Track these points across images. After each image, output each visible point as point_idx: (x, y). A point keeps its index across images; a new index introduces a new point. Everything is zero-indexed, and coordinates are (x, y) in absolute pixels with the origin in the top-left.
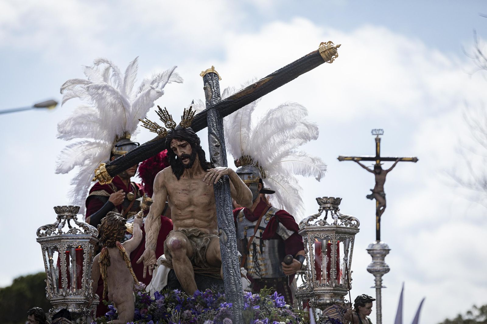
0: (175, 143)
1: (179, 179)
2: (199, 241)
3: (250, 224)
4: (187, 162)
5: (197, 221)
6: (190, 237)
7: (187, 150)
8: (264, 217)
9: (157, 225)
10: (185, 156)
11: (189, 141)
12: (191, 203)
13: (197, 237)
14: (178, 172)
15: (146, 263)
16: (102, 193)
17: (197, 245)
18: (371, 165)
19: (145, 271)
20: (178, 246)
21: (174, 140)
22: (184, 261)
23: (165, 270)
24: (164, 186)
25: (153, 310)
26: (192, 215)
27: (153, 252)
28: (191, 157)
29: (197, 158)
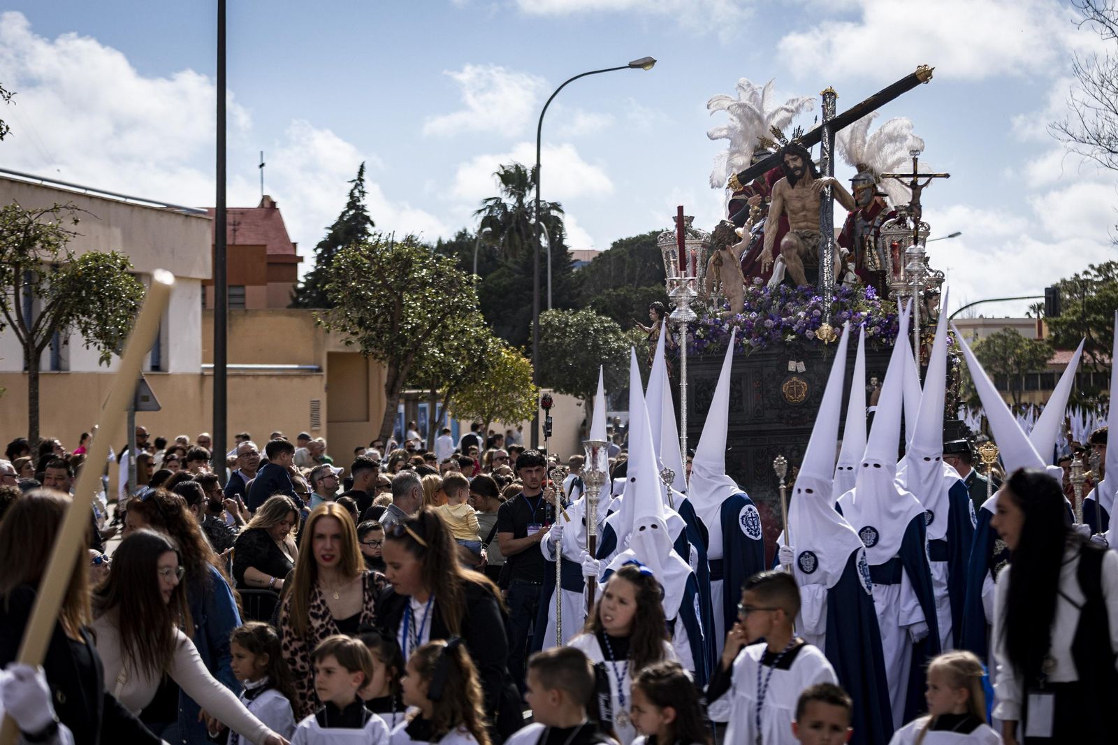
0: (788, 157)
1: (793, 187)
2: (810, 241)
3: (866, 224)
4: (798, 173)
5: (810, 224)
6: (803, 238)
7: (799, 163)
8: (878, 217)
9: (774, 228)
10: (796, 168)
11: (800, 155)
12: (804, 208)
13: (810, 238)
14: (793, 182)
15: (763, 261)
16: (743, 197)
17: (809, 244)
18: (908, 180)
19: (763, 268)
20: (790, 246)
21: (786, 155)
22: (795, 259)
23: (782, 267)
24: (781, 194)
25: (762, 303)
26: (805, 219)
27: (770, 251)
28: (803, 169)
29: (808, 169)
